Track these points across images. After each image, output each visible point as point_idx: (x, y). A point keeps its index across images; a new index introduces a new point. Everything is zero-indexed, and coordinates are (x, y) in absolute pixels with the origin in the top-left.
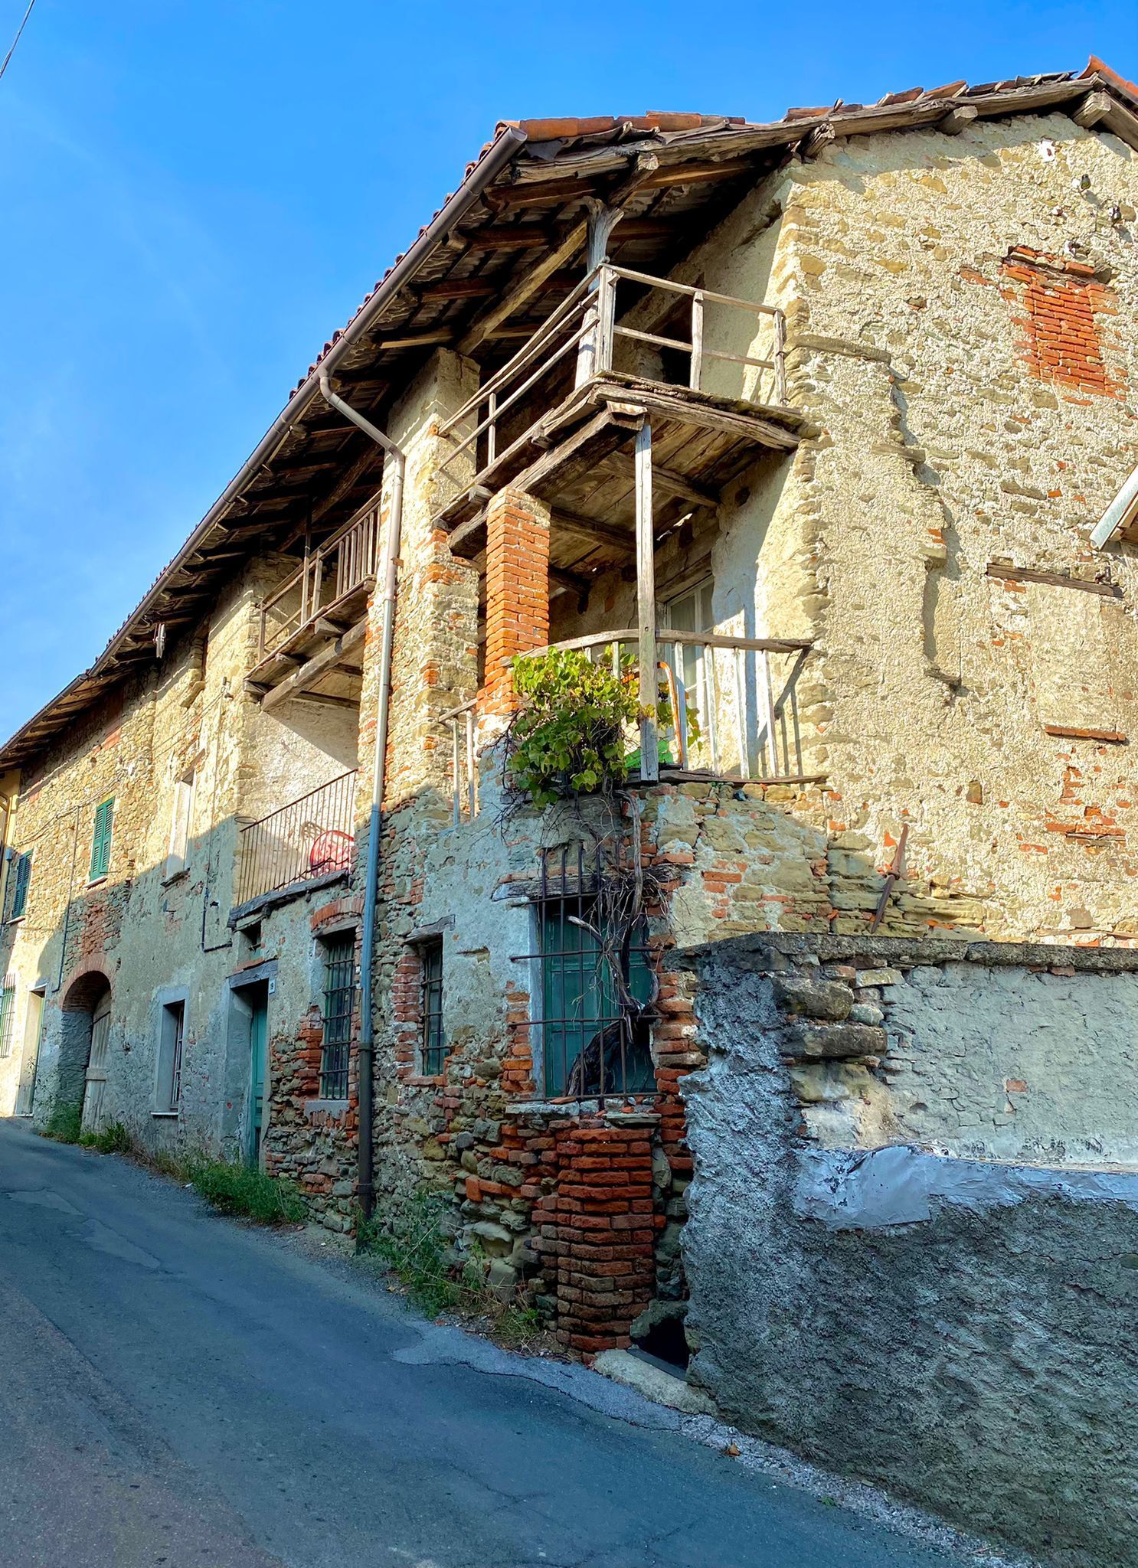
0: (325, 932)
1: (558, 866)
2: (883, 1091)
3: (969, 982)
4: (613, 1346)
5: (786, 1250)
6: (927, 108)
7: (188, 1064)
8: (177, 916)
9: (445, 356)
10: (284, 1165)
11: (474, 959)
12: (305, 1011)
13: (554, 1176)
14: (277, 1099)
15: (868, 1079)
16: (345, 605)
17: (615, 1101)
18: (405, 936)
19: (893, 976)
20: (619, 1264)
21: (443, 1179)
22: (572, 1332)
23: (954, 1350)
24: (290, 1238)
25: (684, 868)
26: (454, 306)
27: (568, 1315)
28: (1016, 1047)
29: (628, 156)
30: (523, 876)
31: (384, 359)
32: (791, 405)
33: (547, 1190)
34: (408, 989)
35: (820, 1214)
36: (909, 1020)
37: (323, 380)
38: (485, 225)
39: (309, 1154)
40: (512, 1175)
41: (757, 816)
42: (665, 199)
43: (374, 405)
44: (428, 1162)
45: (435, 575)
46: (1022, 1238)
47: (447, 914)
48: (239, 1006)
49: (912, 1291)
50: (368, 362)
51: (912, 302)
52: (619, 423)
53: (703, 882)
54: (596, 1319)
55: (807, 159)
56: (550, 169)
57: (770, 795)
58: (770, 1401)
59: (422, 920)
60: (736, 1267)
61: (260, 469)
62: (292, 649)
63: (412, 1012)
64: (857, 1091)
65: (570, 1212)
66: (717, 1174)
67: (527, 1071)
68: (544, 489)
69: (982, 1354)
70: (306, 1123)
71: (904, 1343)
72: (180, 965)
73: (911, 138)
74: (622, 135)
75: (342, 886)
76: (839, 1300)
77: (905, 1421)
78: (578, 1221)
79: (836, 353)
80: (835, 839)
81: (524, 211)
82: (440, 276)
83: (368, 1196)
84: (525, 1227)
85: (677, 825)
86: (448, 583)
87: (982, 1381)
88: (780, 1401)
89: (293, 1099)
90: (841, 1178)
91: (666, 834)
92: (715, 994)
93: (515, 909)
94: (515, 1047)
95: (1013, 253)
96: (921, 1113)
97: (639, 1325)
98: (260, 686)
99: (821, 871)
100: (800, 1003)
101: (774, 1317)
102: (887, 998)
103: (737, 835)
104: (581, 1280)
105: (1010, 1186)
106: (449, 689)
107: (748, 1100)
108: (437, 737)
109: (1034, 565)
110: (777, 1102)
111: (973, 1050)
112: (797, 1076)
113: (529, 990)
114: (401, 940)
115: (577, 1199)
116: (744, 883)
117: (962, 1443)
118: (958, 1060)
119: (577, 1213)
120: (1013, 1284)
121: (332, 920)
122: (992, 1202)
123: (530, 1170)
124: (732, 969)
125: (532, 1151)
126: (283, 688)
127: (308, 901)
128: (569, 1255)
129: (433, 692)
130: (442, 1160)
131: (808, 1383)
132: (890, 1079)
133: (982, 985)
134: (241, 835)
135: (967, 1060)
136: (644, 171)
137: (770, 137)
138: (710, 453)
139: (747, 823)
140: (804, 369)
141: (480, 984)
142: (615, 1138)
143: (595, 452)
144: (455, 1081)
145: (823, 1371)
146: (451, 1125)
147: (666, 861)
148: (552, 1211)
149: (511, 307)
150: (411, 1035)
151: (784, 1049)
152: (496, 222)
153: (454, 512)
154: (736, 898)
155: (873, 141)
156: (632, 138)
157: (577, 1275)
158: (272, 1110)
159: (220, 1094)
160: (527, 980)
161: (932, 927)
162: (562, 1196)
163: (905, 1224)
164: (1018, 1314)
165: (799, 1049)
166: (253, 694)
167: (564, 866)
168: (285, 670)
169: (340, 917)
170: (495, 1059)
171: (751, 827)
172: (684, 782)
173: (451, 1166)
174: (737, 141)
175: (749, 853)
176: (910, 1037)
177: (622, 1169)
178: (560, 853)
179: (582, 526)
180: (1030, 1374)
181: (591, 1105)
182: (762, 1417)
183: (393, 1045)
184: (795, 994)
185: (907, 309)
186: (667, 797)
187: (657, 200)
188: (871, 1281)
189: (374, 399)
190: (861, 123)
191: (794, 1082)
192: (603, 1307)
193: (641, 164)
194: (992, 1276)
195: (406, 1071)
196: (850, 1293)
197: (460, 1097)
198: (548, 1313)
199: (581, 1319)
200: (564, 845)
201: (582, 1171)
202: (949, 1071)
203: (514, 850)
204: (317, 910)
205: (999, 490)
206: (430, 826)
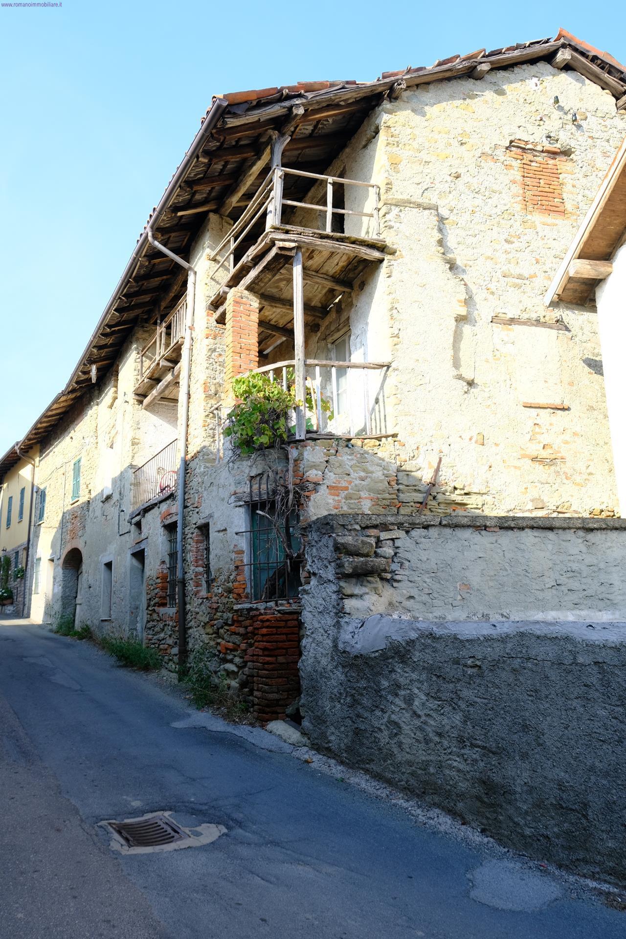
0: (166, 523)
1: (257, 485)
2: (391, 590)
3: (442, 536)
4: (277, 719)
5: (336, 667)
6: (461, 66)
7: (115, 593)
8: (108, 518)
9: (213, 217)
10: (153, 641)
11: (221, 534)
12: (159, 564)
13: (253, 639)
14: (150, 609)
15: (379, 584)
16: (173, 352)
17: (283, 602)
18: (195, 524)
19: (401, 534)
20: (280, 680)
21: (212, 643)
22: (259, 713)
23: (394, 708)
24: (152, 676)
25: (317, 484)
26: (214, 190)
27: (258, 705)
28: (465, 567)
29: (287, 107)
30: (241, 491)
31: (183, 220)
32: (381, 237)
33: (251, 645)
34: (198, 551)
35: (348, 649)
36: (408, 556)
37: (150, 234)
38: (219, 148)
39: (162, 635)
40: (237, 639)
41: (359, 456)
42: (320, 126)
43: (184, 244)
44: (207, 636)
45: (207, 335)
46: (417, 654)
47: (211, 512)
48: (135, 562)
49: (379, 682)
50: (174, 222)
51: (453, 175)
52: (283, 252)
53: (327, 491)
54: (268, 706)
55: (392, 100)
56: (244, 118)
57: (366, 444)
58: (329, 738)
59: (202, 515)
60: (318, 677)
61: (129, 282)
62: (152, 376)
63: (200, 562)
64: (373, 590)
65: (258, 655)
66: (312, 633)
67: (244, 589)
68: (254, 287)
69: (404, 709)
70: (161, 620)
71: (377, 707)
72: (110, 543)
73: (454, 82)
74: (284, 96)
75: (172, 499)
76: (355, 689)
77: (377, 743)
78: (261, 659)
79: (406, 206)
80: (401, 466)
81: (239, 139)
82: (202, 176)
83: (184, 653)
84: (243, 664)
85: (313, 462)
86: (215, 338)
87: (403, 722)
88: (332, 738)
89: (156, 608)
90: (357, 631)
91: (308, 467)
92: (313, 546)
93: (237, 508)
94: (238, 577)
95: (513, 144)
96: (412, 601)
97: (291, 709)
98: (141, 396)
99: (393, 483)
100: (344, 548)
101: (332, 699)
102: (396, 545)
103: (347, 466)
104: (262, 687)
105: (414, 630)
106: (216, 395)
107: (323, 597)
108: (209, 420)
109: (519, 316)
110: (334, 596)
111: (441, 570)
112: (342, 584)
113: (244, 549)
114: (194, 526)
115: (261, 649)
116: (350, 491)
117: (396, 750)
118: (433, 575)
119: (261, 656)
120: (414, 676)
121: (168, 517)
122: (407, 638)
123: (245, 636)
124: (318, 533)
125: (244, 627)
126: (151, 397)
127: (159, 508)
128: (258, 676)
129: (206, 397)
130: (212, 634)
131: (343, 729)
132: (395, 584)
133: (448, 537)
134: (133, 475)
135: (438, 574)
136: (297, 115)
137: (369, 90)
138: (341, 264)
139: (352, 459)
140: (388, 217)
141: (224, 547)
142: (279, 619)
143: (274, 268)
144: (216, 595)
145: (348, 722)
146: (215, 617)
147: (308, 481)
148: (251, 656)
149: (243, 190)
150: (200, 574)
151: (337, 571)
152: (225, 146)
153: (216, 301)
154: (346, 498)
155: (431, 87)
156: (289, 97)
157: (260, 685)
158: (148, 614)
159: (128, 608)
160: (243, 544)
161: (454, 510)
162: (256, 648)
163: (377, 651)
164: (416, 689)
165: (342, 570)
166: (138, 401)
167: (260, 486)
168: (152, 387)
169: (171, 516)
170: (231, 584)
171: (355, 462)
172: (319, 439)
173: (215, 637)
174: (351, 94)
175: (354, 475)
176: (407, 564)
177: (283, 634)
178: (258, 478)
179: (284, 305)
180: (419, 716)
181: (272, 604)
182: (326, 746)
183: (192, 579)
184: (342, 544)
185: (449, 179)
186: (308, 448)
187: (315, 127)
188: (366, 679)
189: (184, 241)
190: (423, 78)
191: (341, 587)
192: (271, 700)
193: (295, 111)
194: (407, 673)
195: (198, 592)
196: (358, 685)
197: (218, 603)
198: (250, 705)
199: (262, 706)
200: (259, 474)
201: (263, 635)
202: (428, 580)
203: (237, 478)
204: (162, 512)
205: (500, 276)
206: (206, 467)
